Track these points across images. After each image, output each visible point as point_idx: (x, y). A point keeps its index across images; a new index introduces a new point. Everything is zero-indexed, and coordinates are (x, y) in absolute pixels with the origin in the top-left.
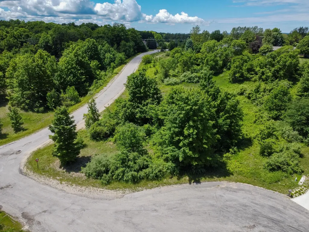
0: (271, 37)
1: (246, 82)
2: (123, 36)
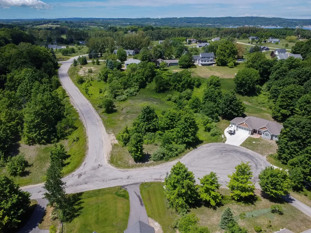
0: (158, 52)
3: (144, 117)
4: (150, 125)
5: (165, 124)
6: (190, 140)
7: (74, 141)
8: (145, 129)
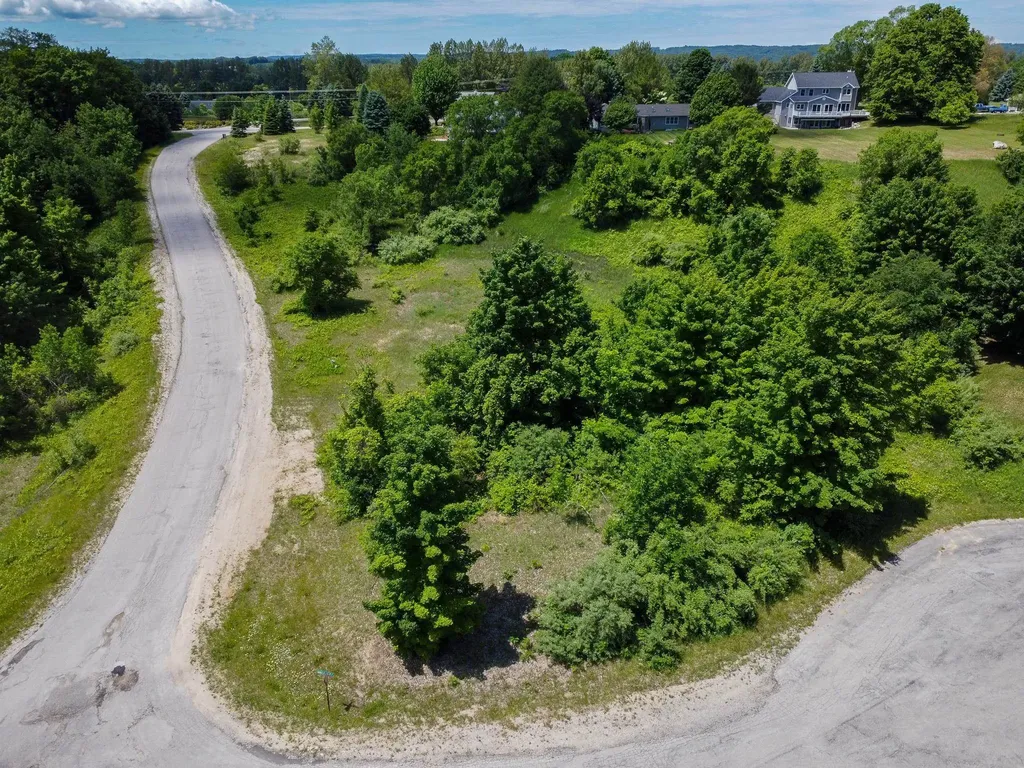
0: (594, 76)
1: (634, 223)
2: (76, 83)
3: (499, 321)
4: (539, 377)
5: (647, 373)
6: (846, 496)
7: (65, 466)
8: (504, 401)
